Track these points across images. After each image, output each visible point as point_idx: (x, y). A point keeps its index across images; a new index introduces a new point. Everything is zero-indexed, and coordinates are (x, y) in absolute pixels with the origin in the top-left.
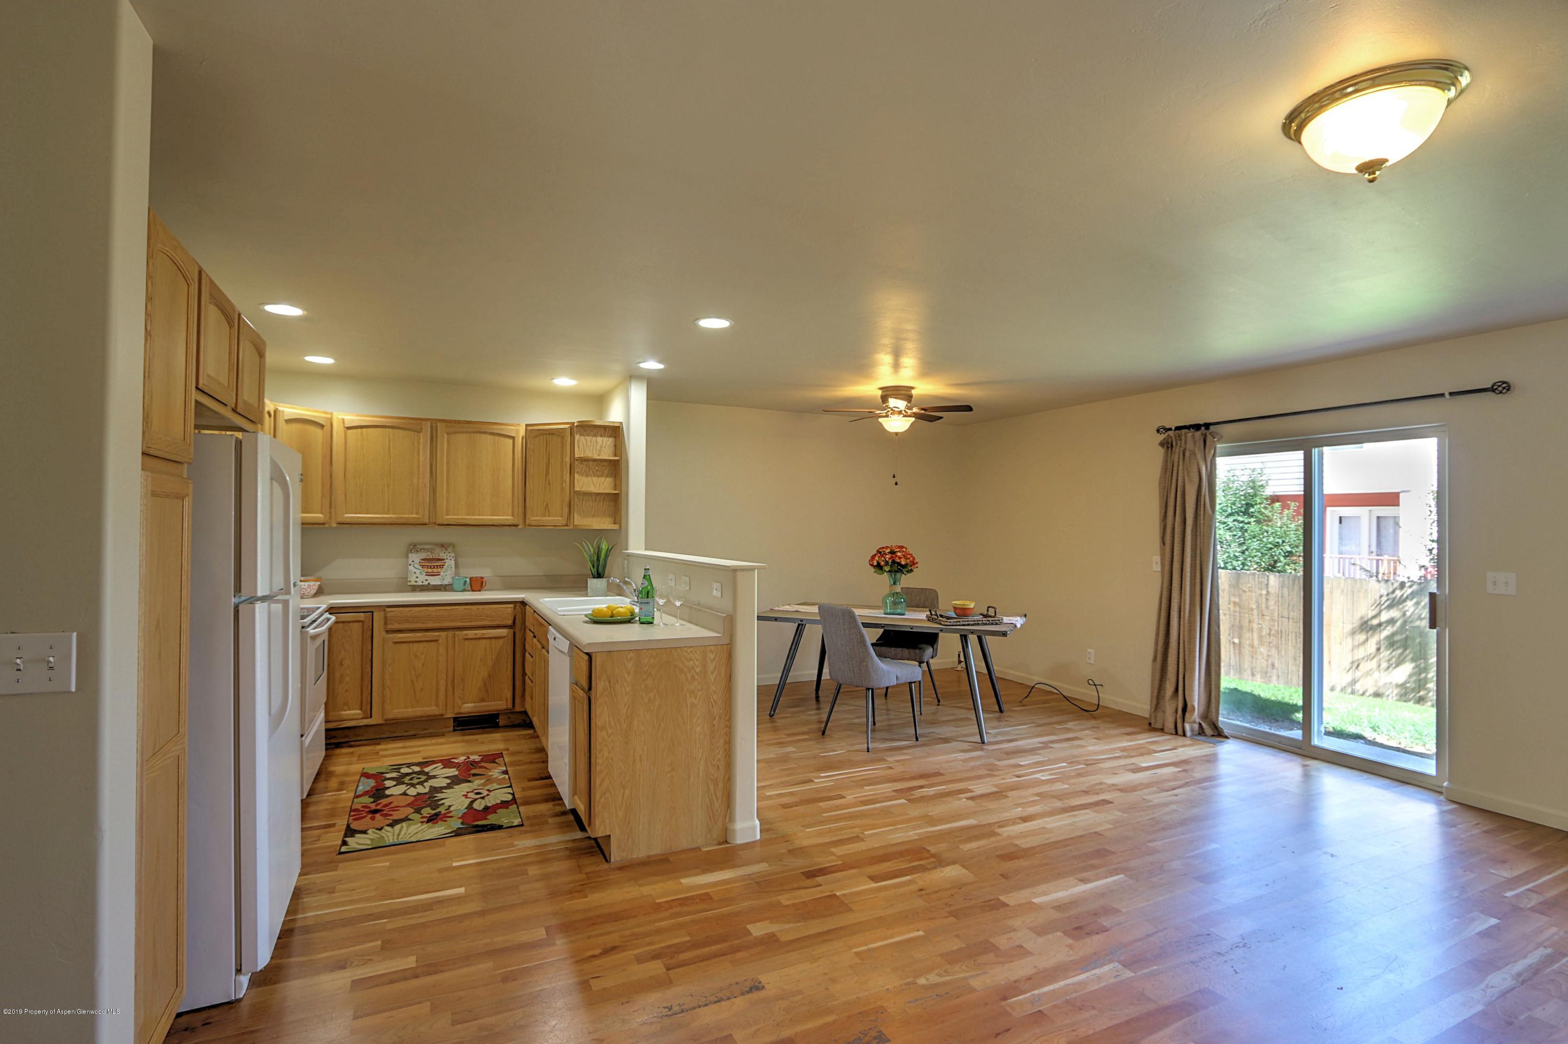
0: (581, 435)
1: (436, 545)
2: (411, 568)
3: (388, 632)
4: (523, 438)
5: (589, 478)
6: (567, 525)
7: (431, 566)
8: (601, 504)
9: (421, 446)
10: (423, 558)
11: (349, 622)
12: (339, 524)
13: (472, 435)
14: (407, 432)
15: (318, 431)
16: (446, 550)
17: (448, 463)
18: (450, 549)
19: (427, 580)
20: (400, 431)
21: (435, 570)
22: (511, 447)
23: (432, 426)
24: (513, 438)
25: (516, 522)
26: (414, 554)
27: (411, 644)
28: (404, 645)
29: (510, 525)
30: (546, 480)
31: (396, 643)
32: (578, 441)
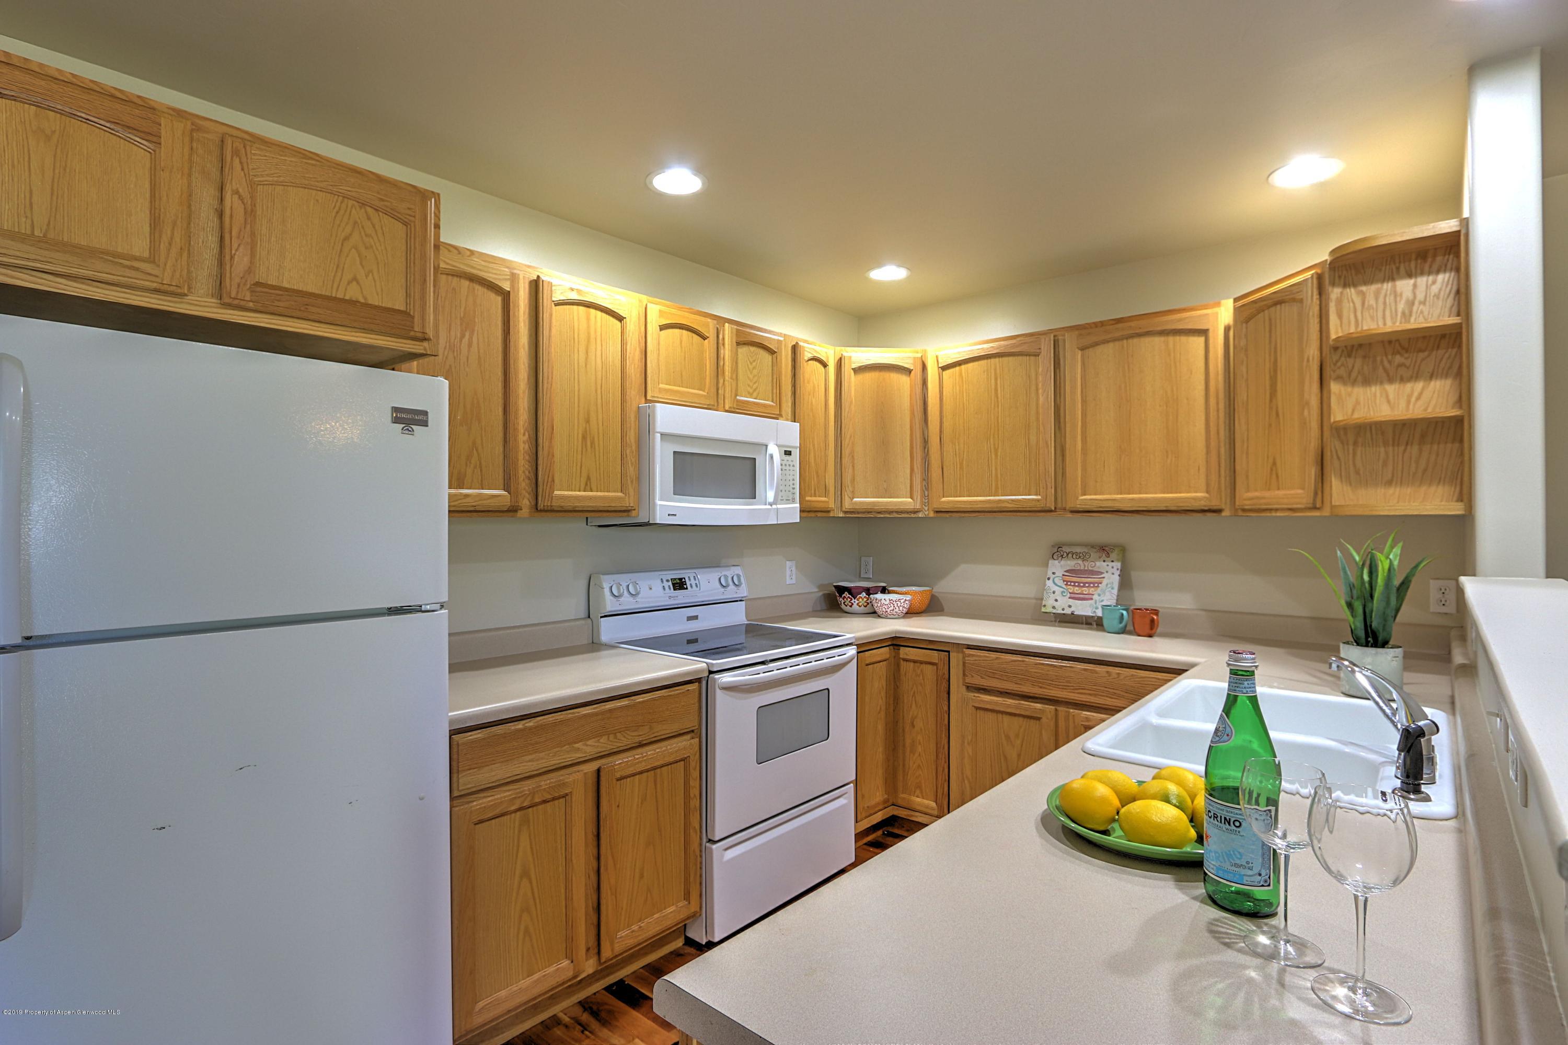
0: (1345, 286)
1: (1093, 547)
2: (1049, 583)
3: (969, 688)
4: (1227, 329)
5: (1375, 389)
6: (1315, 508)
7: (1079, 583)
8: (1415, 450)
9: (1040, 378)
10: (1068, 568)
11: (921, 663)
12: (937, 512)
13: (1125, 341)
14: (1020, 358)
15: (904, 380)
16: (1108, 555)
17: (1084, 401)
18: (1113, 555)
19: (1070, 606)
20: (1011, 358)
21: (1086, 591)
22: (1201, 352)
23: (1056, 343)
24: (1204, 332)
25: (1215, 504)
26: (1056, 562)
27: (1000, 716)
28: (991, 716)
29: (1203, 511)
30: (1271, 408)
31: (977, 708)
32: (1339, 302)
